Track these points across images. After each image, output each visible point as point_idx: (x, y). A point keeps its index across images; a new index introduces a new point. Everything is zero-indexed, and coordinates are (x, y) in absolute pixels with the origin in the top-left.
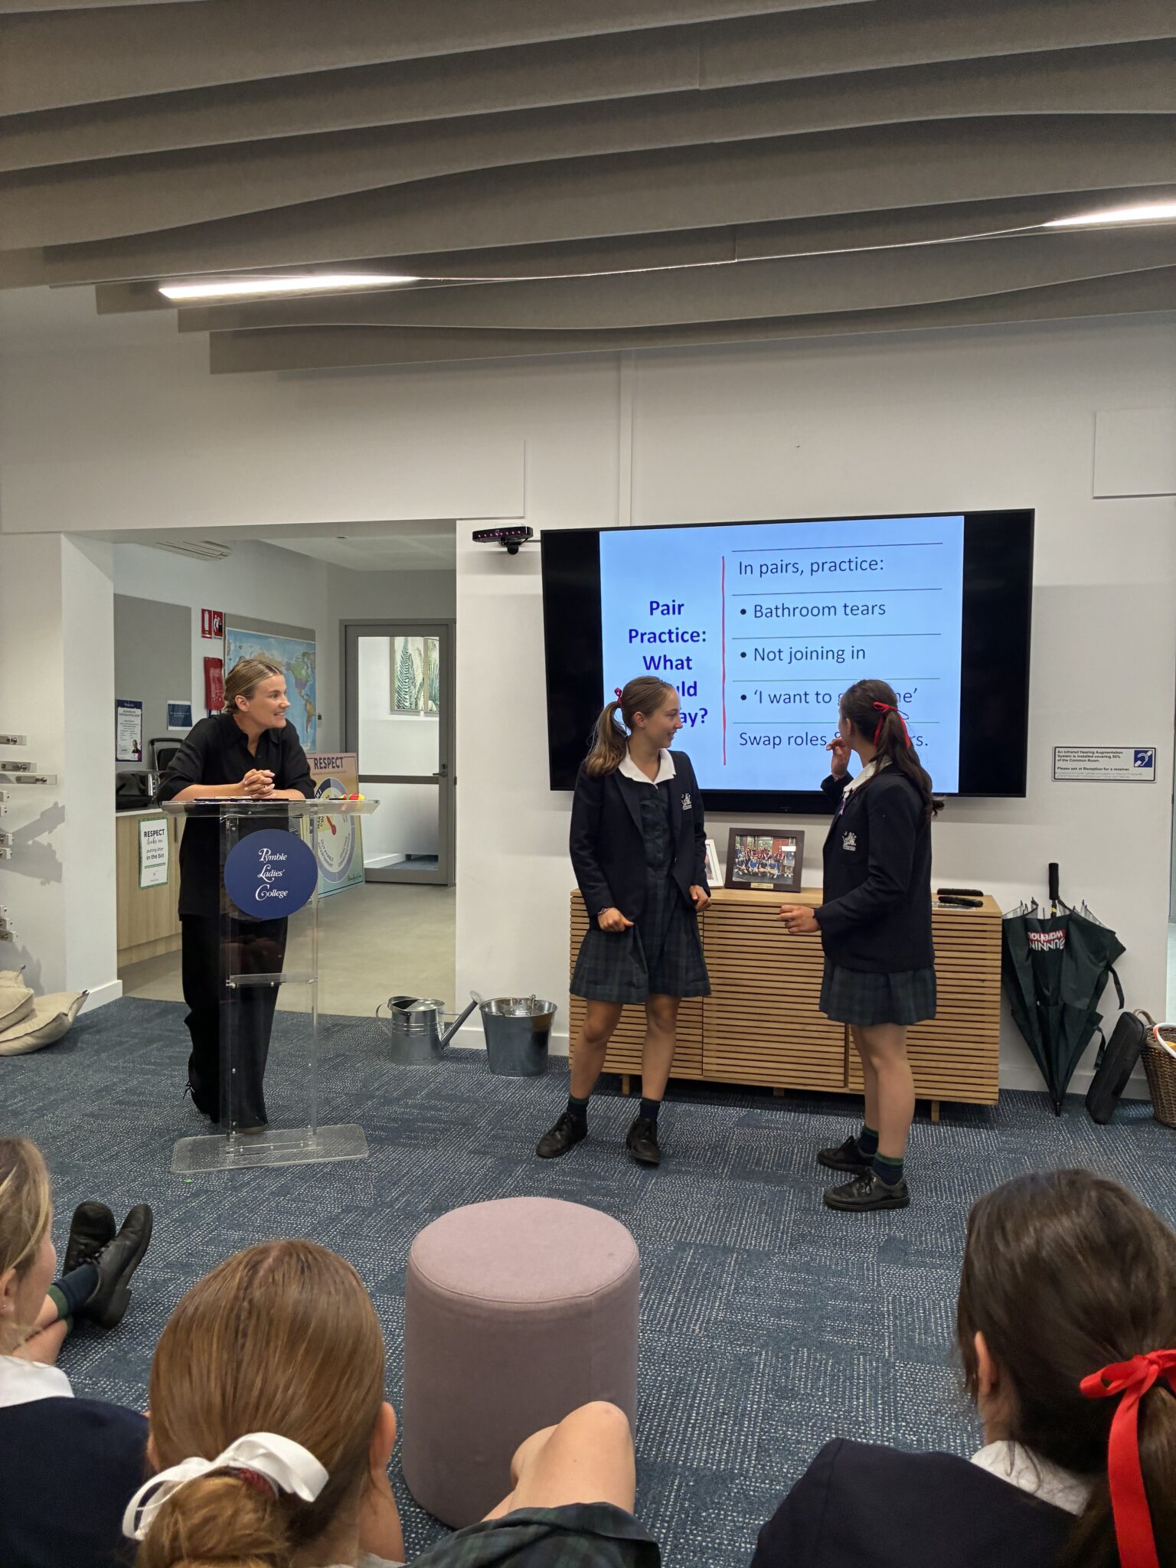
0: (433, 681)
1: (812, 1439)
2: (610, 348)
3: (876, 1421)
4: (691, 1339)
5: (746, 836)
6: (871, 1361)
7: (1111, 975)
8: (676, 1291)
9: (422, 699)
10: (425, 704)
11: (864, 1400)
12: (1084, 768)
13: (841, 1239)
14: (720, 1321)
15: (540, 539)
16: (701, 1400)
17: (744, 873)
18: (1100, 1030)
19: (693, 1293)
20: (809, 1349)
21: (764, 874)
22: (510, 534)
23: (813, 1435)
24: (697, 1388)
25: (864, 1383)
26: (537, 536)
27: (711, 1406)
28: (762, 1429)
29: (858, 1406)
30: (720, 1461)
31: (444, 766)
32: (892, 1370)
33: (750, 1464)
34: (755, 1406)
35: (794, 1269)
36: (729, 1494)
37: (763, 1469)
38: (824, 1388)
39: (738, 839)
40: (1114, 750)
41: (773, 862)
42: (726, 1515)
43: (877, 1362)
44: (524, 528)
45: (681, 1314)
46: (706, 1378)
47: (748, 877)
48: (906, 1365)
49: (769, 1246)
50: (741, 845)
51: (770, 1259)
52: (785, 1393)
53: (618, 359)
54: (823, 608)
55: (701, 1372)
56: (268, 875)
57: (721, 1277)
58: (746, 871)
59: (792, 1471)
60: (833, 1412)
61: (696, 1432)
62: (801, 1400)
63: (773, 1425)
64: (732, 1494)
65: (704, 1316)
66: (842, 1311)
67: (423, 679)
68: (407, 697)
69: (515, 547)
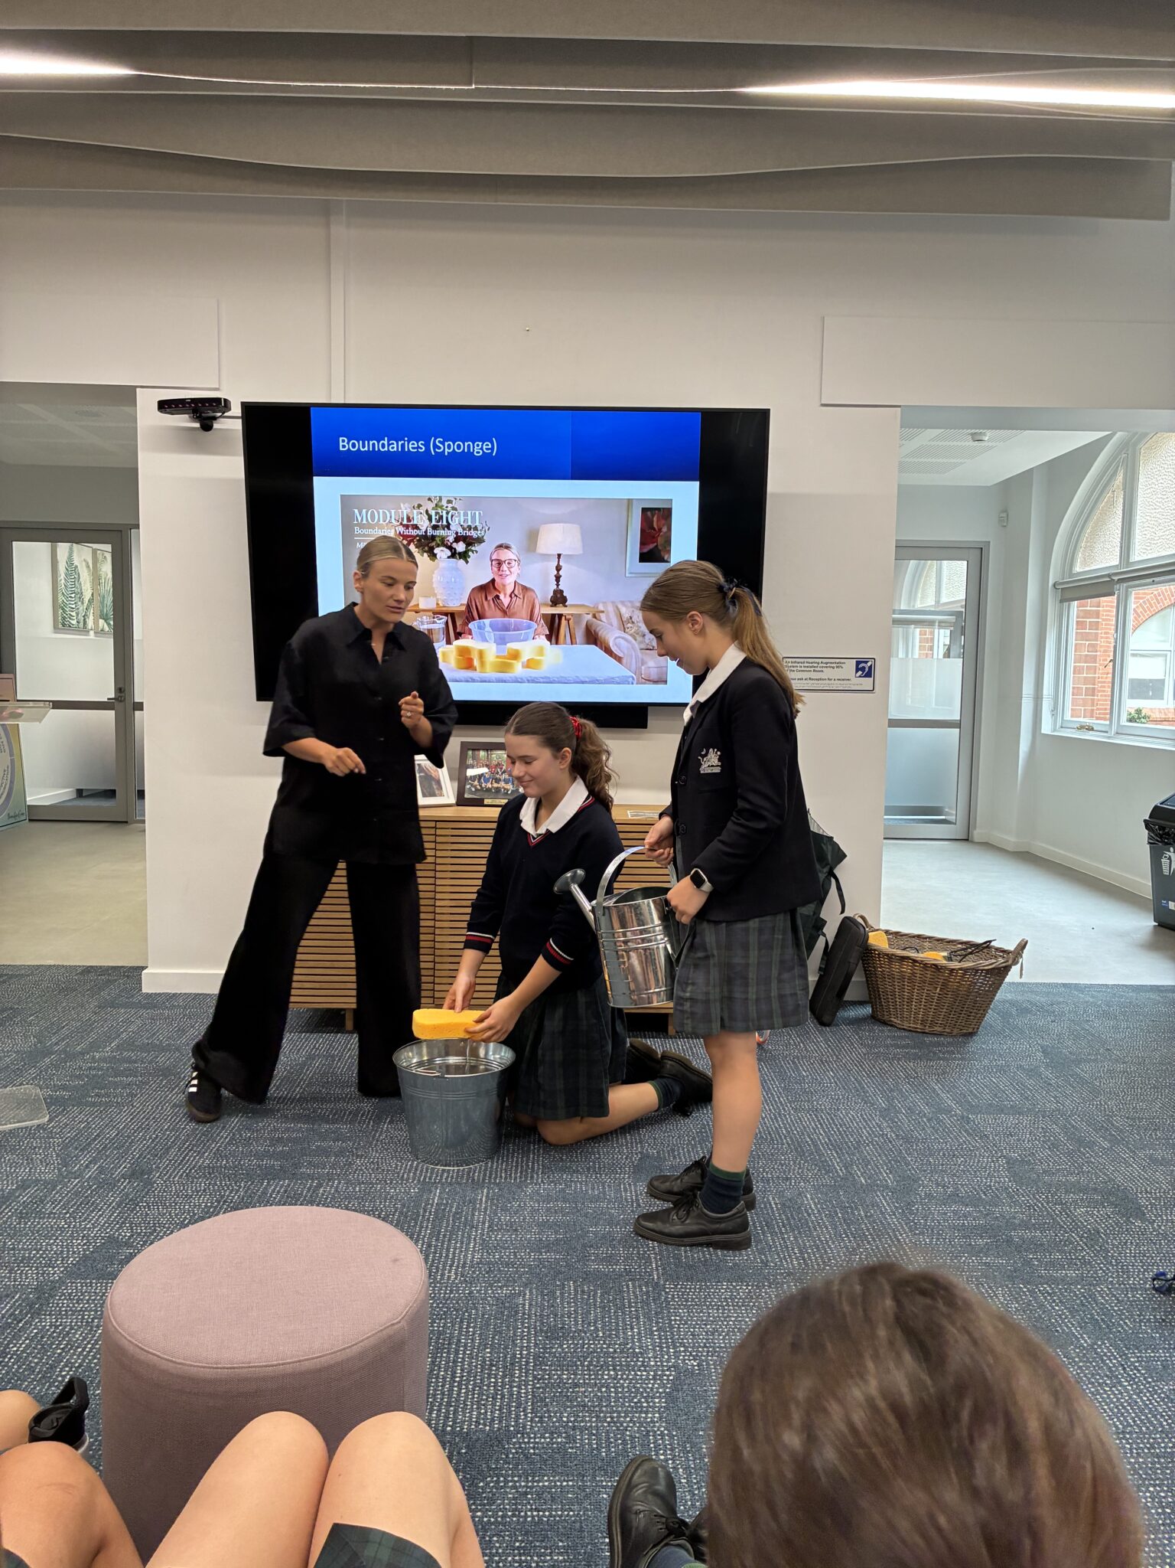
0: (104, 597)
1: (590, 1379)
2: (318, 195)
3: (654, 1350)
4: (446, 1287)
5: (479, 750)
6: (640, 1286)
7: (833, 880)
8: (424, 1236)
9: (91, 617)
10: (96, 623)
11: (638, 1329)
12: (810, 679)
13: (594, 1163)
14: (478, 1263)
15: (240, 415)
16: (464, 1353)
17: (477, 790)
18: (824, 935)
19: (444, 1236)
20: (574, 1282)
21: (498, 790)
22: (204, 405)
23: (590, 1375)
24: (459, 1340)
25: (636, 1311)
26: (236, 410)
27: (477, 1359)
28: (535, 1377)
29: (633, 1336)
30: (493, 1420)
32: (663, 1293)
33: (526, 1418)
34: (525, 1352)
35: (548, 1199)
36: (507, 1456)
37: (541, 1421)
38: (595, 1323)
39: (470, 752)
40: (838, 660)
42: (506, 1482)
43: (647, 1286)
44: (220, 399)
45: (433, 1261)
46: (468, 1326)
47: (481, 793)
48: (676, 1286)
49: (521, 1178)
50: (473, 759)
51: (523, 1191)
52: (554, 1334)
53: (326, 211)
55: (462, 1322)
57: (473, 1215)
58: (479, 787)
59: (572, 1419)
60: (608, 1347)
61: (463, 1391)
62: (573, 1338)
63: (546, 1370)
64: (511, 1456)
65: (459, 1260)
66: (604, 1237)
67: (92, 594)
68: (74, 614)
69: (210, 424)
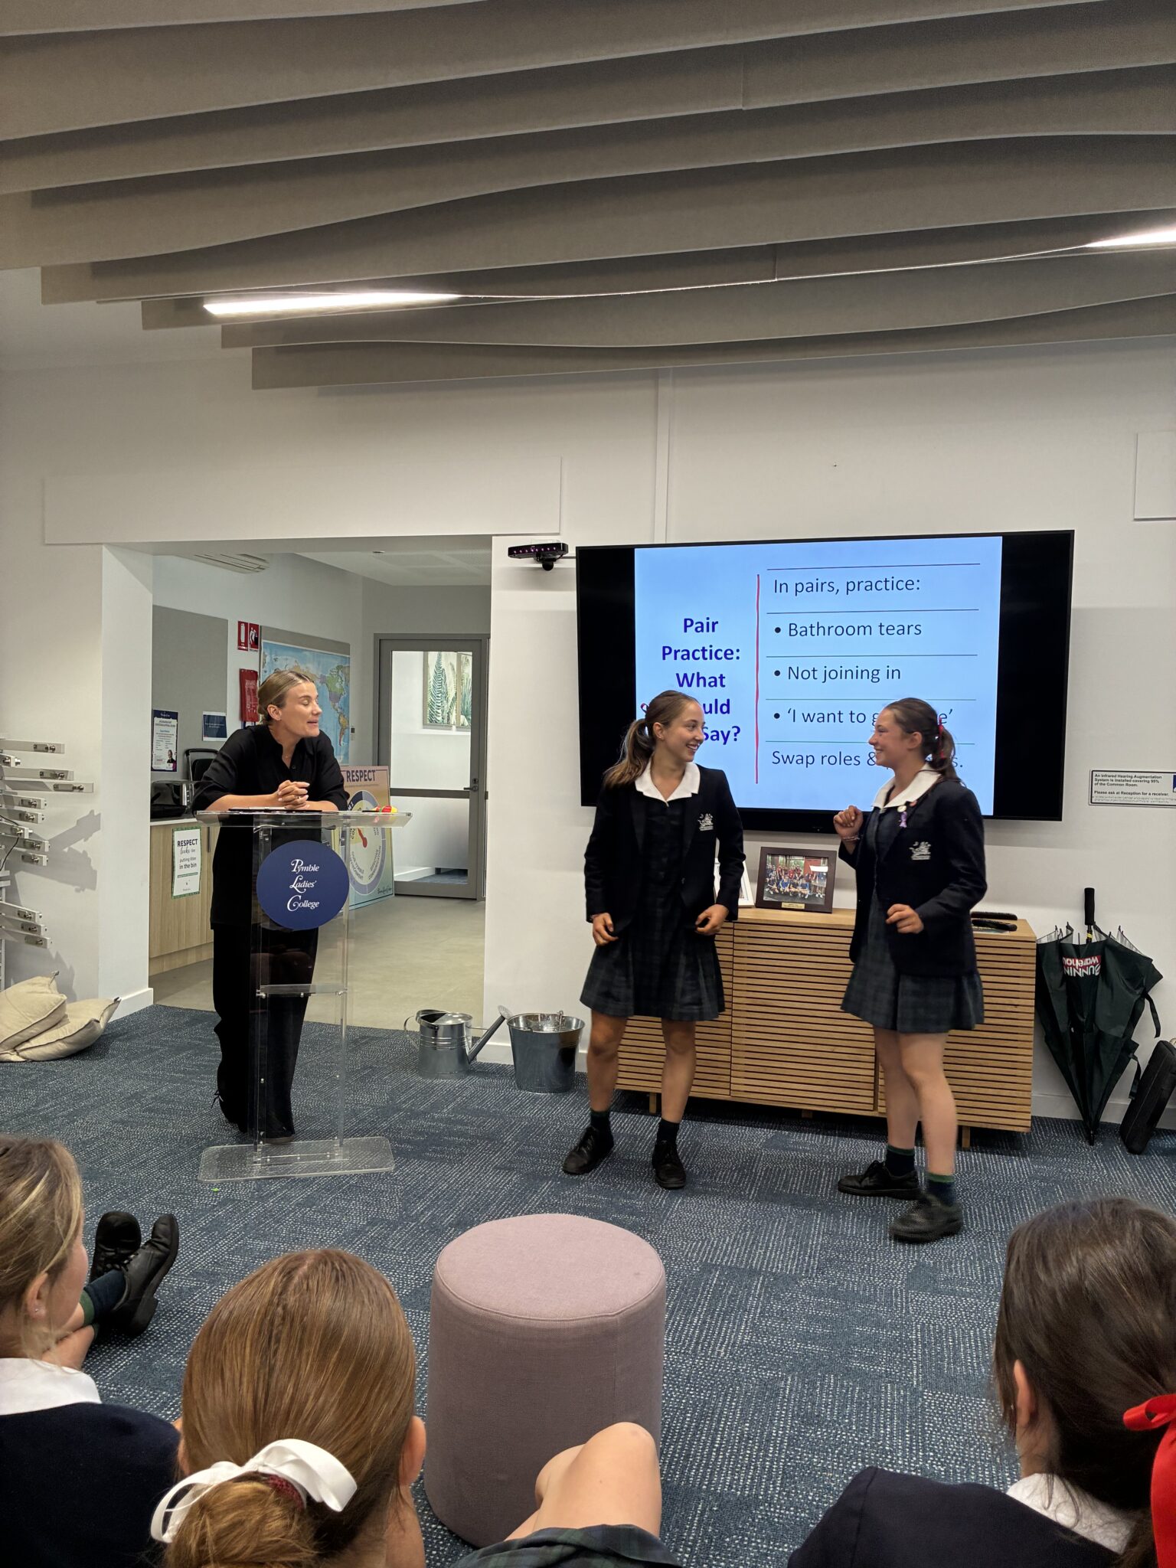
0: (465, 696)
1: (838, 1467)
2: (649, 366)
3: (904, 1450)
4: (716, 1362)
5: (778, 855)
6: (898, 1390)
7: (1147, 1002)
8: (701, 1313)
9: (454, 714)
10: (458, 718)
11: (892, 1429)
12: (1122, 793)
13: (869, 1265)
14: (746, 1345)
15: (575, 556)
16: (725, 1424)
17: (775, 893)
18: (1136, 1058)
19: (719, 1315)
20: (836, 1376)
21: (795, 894)
22: (546, 550)
23: (839, 1463)
24: (722, 1412)
25: (891, 1411)
26: (572, 552)
27: (736, 1431)
28: (787, 1456)
29: (885, 1435)
30: (744, 1487)
31: (475, 780)
32: (920, 1399)
33: (775, 1490)
34: (781, 1432)
35: (820, 1294)
36: (753, 1520)
37: (788, 1495)
38: (850, 1415)
40: (1153, 775)
41: (804, 882)
42: (750, 1542)
43: (905, 1390)
45: (706, 1336)
46: (731, 1401)
47: (779, 896)
48: (934, 1394)
49: (796, 1270)
50: (772, 864)
51: (797, 1283)
52: (811, 1420)
53: (656, 376)
54: (859, 628)
55: (726, 1395)
56: (300, 886)
57: (747, 1299)
58: (777, 891)
59: (817, 1499)
60: (860, 1440)
61: (721, 1457)
62: (827, 1427)
63: (799, 1451)
64: (757, 1521)
65: (730, 1339)
66: (869, 1337)
67: (456, 694)
68: (440, 711)
69: (550, 563)
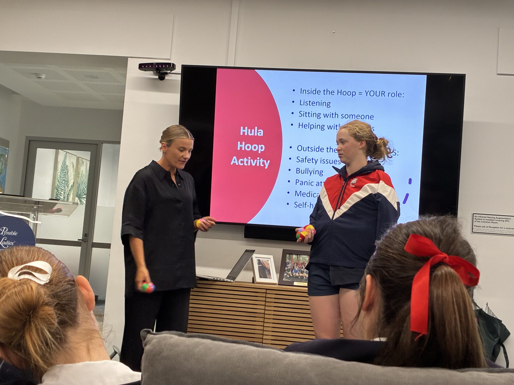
5: (293, 254)
7: (502, 348)
9: (72, 196)
12: (489, 227)
17: (290, 276)
21: (302, 277)
22: (162, 66)
31: (86, 235)
39: (288, 256)
40: (506, 217)
44: (170, 64)
47: (292, 278)
50: (289, 260)
56: (5, 243)
67: (74, 183)
68: (62, 193)
69: (163, 76)
